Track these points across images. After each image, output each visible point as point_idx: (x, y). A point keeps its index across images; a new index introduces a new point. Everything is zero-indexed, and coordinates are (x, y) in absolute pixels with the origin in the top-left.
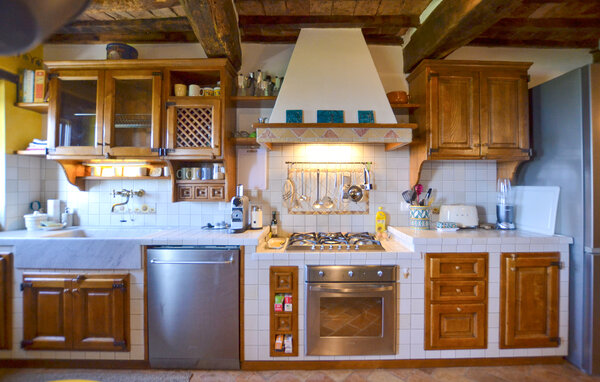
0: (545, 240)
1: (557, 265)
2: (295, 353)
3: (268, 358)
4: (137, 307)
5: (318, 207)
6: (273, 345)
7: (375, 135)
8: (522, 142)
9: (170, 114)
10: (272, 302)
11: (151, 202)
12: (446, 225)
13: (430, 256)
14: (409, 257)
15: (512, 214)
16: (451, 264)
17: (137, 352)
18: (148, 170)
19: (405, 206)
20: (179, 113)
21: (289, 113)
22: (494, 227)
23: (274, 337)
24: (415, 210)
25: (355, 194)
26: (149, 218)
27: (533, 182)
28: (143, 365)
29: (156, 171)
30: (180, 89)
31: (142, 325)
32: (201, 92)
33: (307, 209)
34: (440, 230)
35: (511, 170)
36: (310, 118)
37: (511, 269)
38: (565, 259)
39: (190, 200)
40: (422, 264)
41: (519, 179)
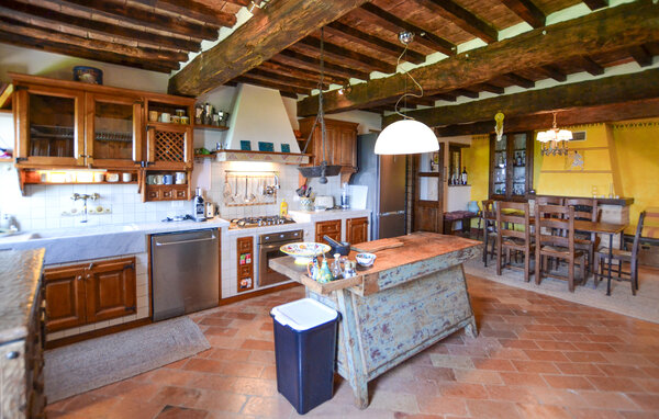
0: (362, 212)
1: (367, 222)
2: (252, 287)
3: (236, 294)
4: (142, 279)
5: (247, 201)
6: (239, 285)
7: (291, 159)
8: (354, 164)
9: (150, 136)
10: (239, 259)
11: (105, 204)
12: (320, 208)
13: (317, 223)
14: (308, 225)
15: (348, 200)
16: (327, 226)
17: (143, 311)
18: (105, 176)
19: (297, 198)
20: (158, 135)
21: (242, 142)
22: (341, 208)
23: (240, 279)
24: (304, 200)
25: (269, 192)
26: (104, 218)
27: (357, 183)
28: (150, 321)
29: (114, 177)
30: (154, 115)
31: (147, 292)
32: (171, 119)
33: (239, 203)
34: (317, 211)
35: (348, 177)
36: (255, 147)
37: (350, 226)
38: (369, 220)
39: (158, 200)
40: (314, 228)
41: (351, 182)
